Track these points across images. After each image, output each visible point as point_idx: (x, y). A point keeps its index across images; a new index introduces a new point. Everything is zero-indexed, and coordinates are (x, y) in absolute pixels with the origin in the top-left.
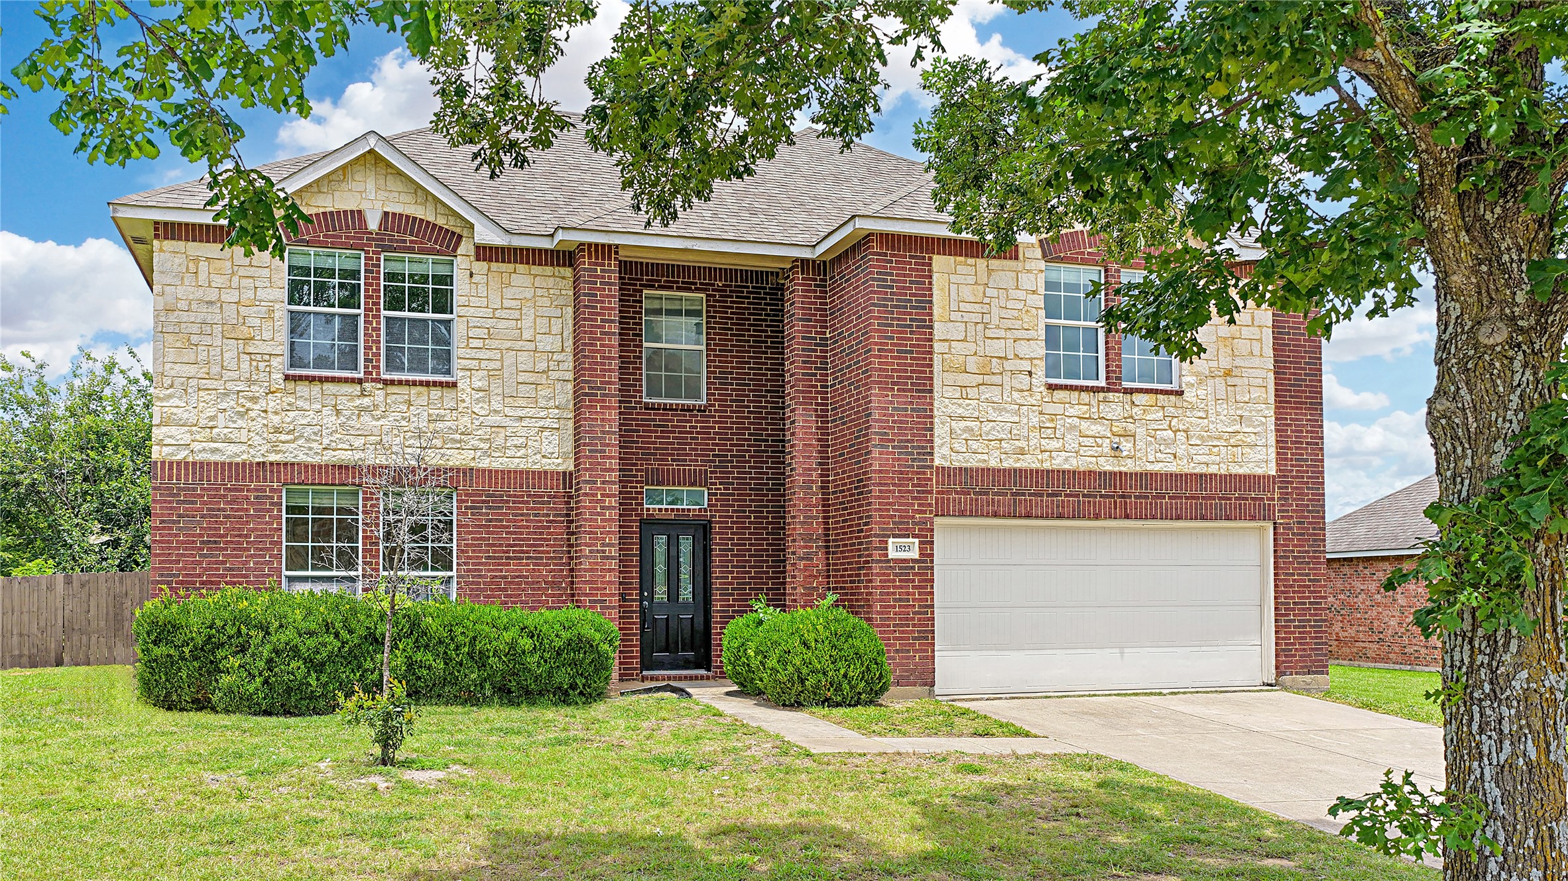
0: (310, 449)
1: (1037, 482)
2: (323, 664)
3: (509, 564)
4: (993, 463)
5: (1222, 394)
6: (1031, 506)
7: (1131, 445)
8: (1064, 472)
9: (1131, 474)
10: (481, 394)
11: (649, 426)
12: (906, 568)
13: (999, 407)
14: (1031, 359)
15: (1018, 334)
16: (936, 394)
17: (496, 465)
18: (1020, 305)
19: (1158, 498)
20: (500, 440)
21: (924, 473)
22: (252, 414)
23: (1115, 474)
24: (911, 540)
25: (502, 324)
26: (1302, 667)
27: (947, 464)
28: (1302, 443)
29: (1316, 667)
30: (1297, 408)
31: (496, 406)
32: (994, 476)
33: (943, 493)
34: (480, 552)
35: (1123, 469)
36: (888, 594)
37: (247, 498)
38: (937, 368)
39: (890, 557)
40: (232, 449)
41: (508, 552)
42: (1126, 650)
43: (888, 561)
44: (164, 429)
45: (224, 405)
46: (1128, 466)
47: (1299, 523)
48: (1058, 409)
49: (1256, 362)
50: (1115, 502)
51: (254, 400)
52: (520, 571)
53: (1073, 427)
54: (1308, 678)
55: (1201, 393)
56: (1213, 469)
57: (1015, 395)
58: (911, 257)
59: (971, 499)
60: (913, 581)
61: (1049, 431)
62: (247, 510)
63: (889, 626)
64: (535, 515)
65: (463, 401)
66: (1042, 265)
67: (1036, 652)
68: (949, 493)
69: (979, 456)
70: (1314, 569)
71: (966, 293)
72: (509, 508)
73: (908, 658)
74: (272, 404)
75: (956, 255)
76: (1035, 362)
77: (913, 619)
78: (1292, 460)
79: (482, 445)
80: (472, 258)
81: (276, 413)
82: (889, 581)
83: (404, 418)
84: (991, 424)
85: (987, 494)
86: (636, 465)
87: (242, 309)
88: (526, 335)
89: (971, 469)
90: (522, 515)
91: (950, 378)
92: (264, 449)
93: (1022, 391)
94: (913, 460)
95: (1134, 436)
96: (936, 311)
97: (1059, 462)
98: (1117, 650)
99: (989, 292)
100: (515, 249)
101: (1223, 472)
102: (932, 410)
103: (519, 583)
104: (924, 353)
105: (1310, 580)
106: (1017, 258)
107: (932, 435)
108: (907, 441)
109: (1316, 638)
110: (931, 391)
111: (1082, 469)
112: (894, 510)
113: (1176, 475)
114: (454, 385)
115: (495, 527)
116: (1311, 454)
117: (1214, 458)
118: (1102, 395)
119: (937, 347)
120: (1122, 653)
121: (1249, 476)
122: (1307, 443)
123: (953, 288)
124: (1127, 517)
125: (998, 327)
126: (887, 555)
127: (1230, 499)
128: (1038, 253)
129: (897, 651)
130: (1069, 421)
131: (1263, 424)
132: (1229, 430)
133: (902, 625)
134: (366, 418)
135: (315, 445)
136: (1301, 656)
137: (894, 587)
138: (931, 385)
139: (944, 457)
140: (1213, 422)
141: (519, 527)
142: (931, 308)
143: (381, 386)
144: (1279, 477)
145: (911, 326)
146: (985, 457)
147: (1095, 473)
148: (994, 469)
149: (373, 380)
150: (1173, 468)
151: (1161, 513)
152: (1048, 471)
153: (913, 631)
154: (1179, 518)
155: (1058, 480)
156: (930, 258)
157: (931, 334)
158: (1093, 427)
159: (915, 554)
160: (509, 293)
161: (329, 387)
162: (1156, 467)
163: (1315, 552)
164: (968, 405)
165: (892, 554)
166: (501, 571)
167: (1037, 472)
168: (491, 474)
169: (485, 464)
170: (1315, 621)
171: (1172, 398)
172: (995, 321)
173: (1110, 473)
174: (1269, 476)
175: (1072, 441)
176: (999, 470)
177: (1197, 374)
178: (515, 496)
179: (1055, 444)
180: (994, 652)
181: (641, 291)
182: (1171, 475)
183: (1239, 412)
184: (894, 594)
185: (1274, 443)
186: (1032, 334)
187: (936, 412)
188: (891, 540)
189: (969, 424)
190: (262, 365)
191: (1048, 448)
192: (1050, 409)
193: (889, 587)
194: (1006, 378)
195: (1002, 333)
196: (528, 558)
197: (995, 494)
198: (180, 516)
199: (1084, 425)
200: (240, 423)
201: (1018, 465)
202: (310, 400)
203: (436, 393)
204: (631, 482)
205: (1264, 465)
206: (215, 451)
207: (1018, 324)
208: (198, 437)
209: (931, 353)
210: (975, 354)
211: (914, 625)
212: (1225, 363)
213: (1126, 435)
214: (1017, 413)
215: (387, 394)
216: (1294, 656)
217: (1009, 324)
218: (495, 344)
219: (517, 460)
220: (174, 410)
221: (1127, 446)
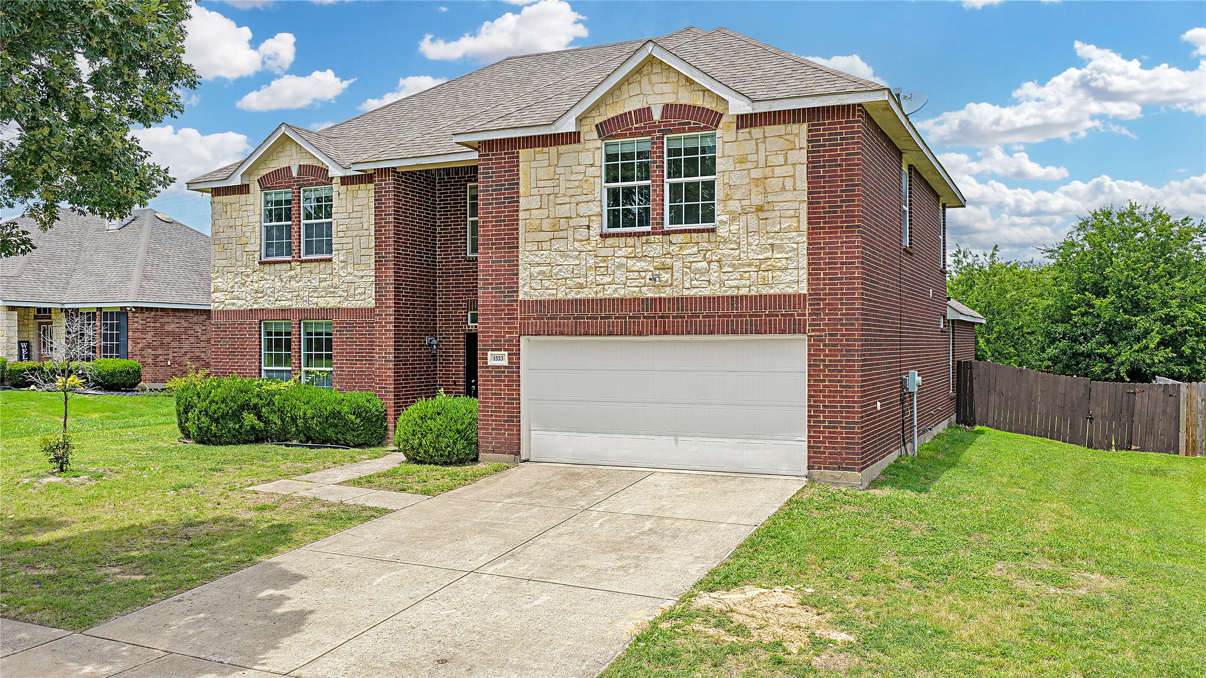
0: (270, 301)
1: (593, 308)
3: (356, 364)
4: (560, 296)
5: (753, 226)
6: (588, 326)
7: (668, 276)
8: (614, 300)
9: (669, 299)
10: (343, 264)
11: (469, 272)
12: (499, 372)
13: (564, 255)
14: (589, 216)
15: (580, 198)
16: (520, 249)
17: (350, 306)
18: (581, 177)
19: (693, 317)
20: (352, 291)
21: (512, 305)
22: (247, 284)
23: (656, 299)
24: (503, 352)
25: (354, 221)
26: (830, 463)
27: (527, 298)
28: (836, 263)
29: (847, 464)
30: (831, 233)
31: (350, 270)
32: (560, 305)
33: (524, 319)
34: (343, 356)
35: (662, 295)
36: (487, 390)
37: (246, 328)
38: (521, 230)
39: (489, 364)
40: (240, 302)
41: (356, 356)
42: (680, 438)
43: (488, 367)
44: (215, 294)
45: (236, 280)
46: (667, 293)
47: (830, 335)
48: (609, 252)
49: (789, 196)
50: (656, 322)
51: (248, 276)
52: (362, 368)
53: (620, 266)
54: (837, 473)
55: (734, 228)
56: (744, 292)
57: (577, 244)
58: (505, 154)
59: (544, 323)
60: (504, 381)
61: (602, 269)
62: (246, 335)
63: (488, 411)
64: (369, 335)
65: (335, 269)
66: (599, 143)
67: (607, 435)
68: (529, 319)
69: (550, 291)
70: (846, 376)
71: (542, 174)
72: (356, 331)
73: (500, 434)
74: (255, 277)
75: (535, 146)
76: (592, 218)
77: (504, 407)
78: (824, 279)
79: (344, 294)
80: (339, 184)
81: (256, 282)
82: (488, 381)
83: (309, 281)
84: (559, 267)
85: (555, 318)
86: (462, 298)
87: (243, 228)
88: (365, 227)
89: (544, 301)
90: (362, 334)
91: (530, 237)
92: (251, 302)
93: (582, 241)
94: (505, 297)
95: (672, 268)
96: (522, 190)
97: (610, 293)
98: (673, 438)
99: (559, 170)
100: (347, 177)
101: (753, 293)
102: (517, 261)
103: (361, 375)
104: (512, 220)
105: (841, 386)
106: (579, 141)
107: (517, 279)
108: (501, 283)
109: (848, 438)
110: (517, 247)
111: (628, 297)
112: (492, 332)
113: (709, 298)
114: (330, 260)
115: (350, 342)
116: (846, 273)
117: (744, 282)
118: (644, 238)
119: (522, 215)
120: (676, 441)
121: (780, 296)
122: (842, 263)
123: (533, 171)
124: (666, 333)
125: (565, 195)
126: (486, 363)
127: (760, 316)
128: (595, 135)
129: (493, 429)
130: (618, 260)
131: (794, 249)
132: (759, 257)
133: (496, 412)
134: (293, 282)
135: (272, 299)
136: (830, 453)
137: (492, 385)
138: (518, 243)
139: (525, 293)
140: (744, 252)
141: (361, 342)
142: (518, 188)
143: (298, 264)
144: (810, 295)
145: (504, 203)
146: (554, 292)
147: (639, 299)
148: (560, 300)
149: (296, 261)
150: (706, 292)
151: (696, 330)
152: (601, 300)
153: (504, 416)
154: (711, 333)
155: (609, 306)
156: (518, 153)
157: (518, 206)
158: (638, 264)
159: (505, 363)
160: (357, 202)
161: (277, 266)
162: (692, 292)
163: (848, 361)
164: (542, 255)
165: (491, 362)
166: (353, 368)
167: (593, 300)
168: (348, 310)
169: (345, 305)
170: (847, 423)
171: (706, 235)
172: (563, 191)
173: (652, 299)
174: (800, 295)
175: (620, 276)
176: (564, 301)
177: (730, 213)
178: (359, 323)
179: (608, 279)
180: (575, 434)
181: (466, 185)
182: (705, 298)
183: (770, 241)
184: (491, 389)
185: (806, 266)
186: (590, 197)
187: (520, 262)
188: (489, 353)
189: (542, 268)
190: (251, 257)
191: (601, 282)
192: (603, 252)
193: (488, 385)
194: (570, 233)
195: (567, 200)
196: (366, 360)
197: (561, 318)
198: (221, 338)
199: (630, 263)
200: (243, 289)
201: (578, 297)
202: (270, 274)
203: (323, 265)
204: (459, 309)
205: (795, 285)
206: (233, 304)
207: (579, 191)
208: (228, 297)
209: (517, 220)
210: (548, 217)
211: (504, 412)
212: (757, 200)
213: (665, 268)
214: (577, 258)
215: (301, 268)
216: (825, 453)
217: (572, 192)
218: (350, 234)
219: (360, 302)
220: (219, 284)
221: (666, 276)
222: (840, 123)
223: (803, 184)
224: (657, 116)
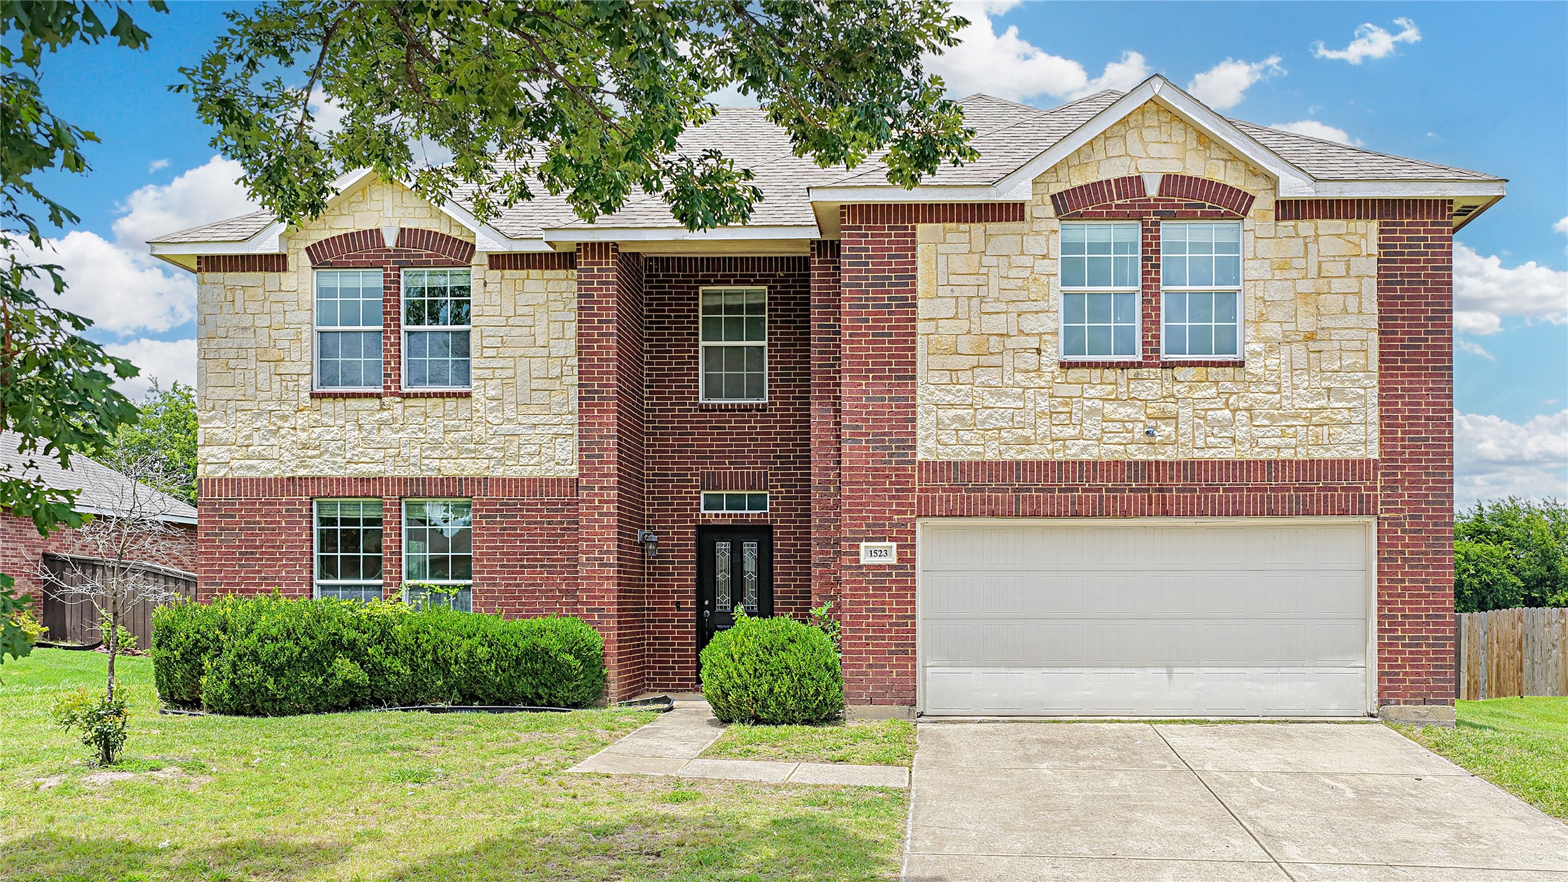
0: (335, 463)
1: (1046, 476)
2: (281, 668)
3: (523, 573)
4: (990, 456)
5: (1300, 362)
6: (1038, 503)
7: (1172, 429)
8: (1081, 463)
9: (1171, 463)
10: (495, 403)
11: (705, 428)
12: (881, 575)
13: (998, 391)
14: (1040, 335)
15: (1024, 307)
16: (919, 381)
17: (509, 474)
18: (1026, 273)
19: (1209, 490)
20: (513, 449)
21: (904, 469)
22: (283, 432)
23: (1150, 463)
24: (887, 543)
25: (516, 332)
26: (1413, 695)
27: (931, 459)
28: (1419, 418)
29: (1436, 695)
30: (1412, 375)
31: (509, 414)
32: (990, 470)
33: (927, 490)
34: (494, 560)
35: (1161, 458)
36: (859, 603)
37: (279, 511)
38: (921, 350)
39: (862, 563)
40: (266, 465)
41: (522, 560)
42: (1176, 670)
43: (860, 567)
44: (208, 449)
45: (258, 424)
46: (1168, 454)
47: (1411, 517)
48: (1075, 390)
49: (1353, 321)
50: (1150, 497)
51: (284, 418)
52: (535, 579)
53: (1093, 411)
54: (1422, 709)
55: (1272, 362)
56: (1286, 454)
57: (1019, 377)
58: (890, 228)
59: (962, 497)
60: (890, 589)
61: (1062, 417)
62: (279, 522)
63: (860, 639)
64: (549, 523)
65: (478, 411)
66: (1056, 224)
67: (1057, 670)
68: (934, 490)
69: (972, 448)
70: (1434, 574)
71: (957, 264)
72: (522, 516)
73: (882, 673)
74: (300, 421)
75: (945, 221)
76: (1045, 337)
77: (889, 631)
78: (1403, 439)
79: (496, 454)
80: (486, 267)
81: (304, 430)
82: (860, 589)
83: (421, 430)
84: (988, 411)
85: (983, 491)
86: (691, 469)
87: (273, 333)
88: (540, 342)
89: (962, 463)
90: (535, 523)
91: (936, 362)
92: (293, 464)
93: (1028, 371)
94: (891, 455)
95: (1176, 418)
96: (921, 287)
97: (1074, 452)
98: (1164, 670)
99: (986, 260)
100: (516, 255)
101: (1300, 457)
102: (914, 399)
103: (533, 591)
104: (904, 335)
105: (1427, 588)
106: (1022, 218)
107: (914, 427)
108: (884, 434)
109: (1437, 659)
110: (913, 378)
111: (1105, 459)
112: (867, 511)
113: (1234, 463)
114: (468, 395)
115: (509, 535)
116: (1433, 432)
117: (1287, 440)
118: (1132, 372)
119: (921, 327)
120: (1170, 674)
121: (1339, 461)
122: (1427, 418)
123: (942, 259)
124: (1166, 513)
125: (997, 300)
126: (858, 561)
127: (1311, 490)
128: (1050, 211)
129: (870, 666)
130: (1089, 404)
131: (1360, 396)
132: (1310, 406)
133: (876, 638)
134: (386, 432)
135: (339, 459)
136: (1412, 682)
137: (867, 596)
138: (914, 370)
139: (928, 450)
140: (1287, 398)
141: (533, 535)
142: (914, 284)
143: (399, 399)
144: (1383, 460)
145: (890, 306)
146: (981, 449)
147: (1122, 463)
148: (991, 463)
149: (392, 394)
150: (1230, 454)
151: (1213, 509)
152: (1060, 463)
153: (889, 645)
154: (1237, 514)
155: (1074, 472)
156: (914, 228)
157: (914, 313)
158: (1121, 410)
159: (893, 559)
160: (522, 299)
161: (351, 403)
162: (1208, 455)
163: (1437, 553)
164: (959, 391)
165: (864, 560)
166: (515, 579)
167: (1046, 463)
168: (504, 482)
169: (499, 472)
170: (1435, 638)
171: (1230, 370)
172: (994, 293)
173: (1143, 463)
174: (1368, 461)
175: (1092, 427)
176: (997, 464)
177: (1266, 340)
178: (529, 504)
179: (1070, 431)
180: (1003, 670)
181: (697, 288)
182: (1227, 463)
183: (1325, 384)
184: (867, 603)
185: (1376, 420)
186: (1042, 305)
187: (919, 401)
188: (863, 544)
189: (959, 412)
190: (291, 384)
191: (1061, 435)
192: (1064, 390)
193: (861, 596)
194: (1008, 358)
195: (1003, 307)
196: (542, 566)
197: (992, 490)
198: (221, 529)
199: (1109, 408)
200: (273, 441)
201: (1021, 457)
202: (335, 416)
203: (451, 403)
204: (687, 487)
205: (1362, 448)
206: (250, 468)
207: (1023, 295)
208: (236, 455)
209: (914, 334)
210: (969, 332)
211: (891, 638)
212: (1306, 324)
213: (1165, 417)
214: (1019, 397)
215: (405, 408)
216: (1404, 681)
217: (1011, 295)
218: (508, 352)
219: (530, 468)
220: (216, 431)
221: (1166, 430)
222: (1425, 224)
223: (1372, 307)
224: (1152, 190)
